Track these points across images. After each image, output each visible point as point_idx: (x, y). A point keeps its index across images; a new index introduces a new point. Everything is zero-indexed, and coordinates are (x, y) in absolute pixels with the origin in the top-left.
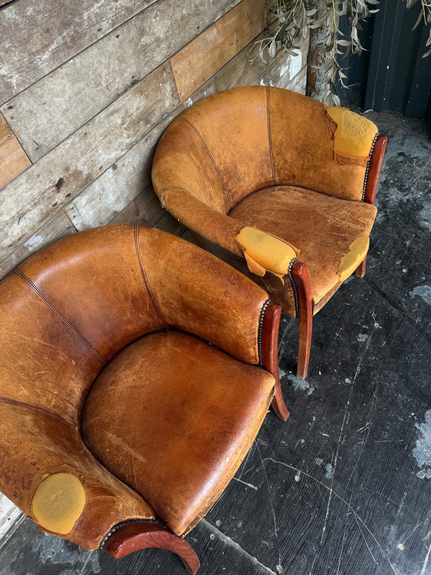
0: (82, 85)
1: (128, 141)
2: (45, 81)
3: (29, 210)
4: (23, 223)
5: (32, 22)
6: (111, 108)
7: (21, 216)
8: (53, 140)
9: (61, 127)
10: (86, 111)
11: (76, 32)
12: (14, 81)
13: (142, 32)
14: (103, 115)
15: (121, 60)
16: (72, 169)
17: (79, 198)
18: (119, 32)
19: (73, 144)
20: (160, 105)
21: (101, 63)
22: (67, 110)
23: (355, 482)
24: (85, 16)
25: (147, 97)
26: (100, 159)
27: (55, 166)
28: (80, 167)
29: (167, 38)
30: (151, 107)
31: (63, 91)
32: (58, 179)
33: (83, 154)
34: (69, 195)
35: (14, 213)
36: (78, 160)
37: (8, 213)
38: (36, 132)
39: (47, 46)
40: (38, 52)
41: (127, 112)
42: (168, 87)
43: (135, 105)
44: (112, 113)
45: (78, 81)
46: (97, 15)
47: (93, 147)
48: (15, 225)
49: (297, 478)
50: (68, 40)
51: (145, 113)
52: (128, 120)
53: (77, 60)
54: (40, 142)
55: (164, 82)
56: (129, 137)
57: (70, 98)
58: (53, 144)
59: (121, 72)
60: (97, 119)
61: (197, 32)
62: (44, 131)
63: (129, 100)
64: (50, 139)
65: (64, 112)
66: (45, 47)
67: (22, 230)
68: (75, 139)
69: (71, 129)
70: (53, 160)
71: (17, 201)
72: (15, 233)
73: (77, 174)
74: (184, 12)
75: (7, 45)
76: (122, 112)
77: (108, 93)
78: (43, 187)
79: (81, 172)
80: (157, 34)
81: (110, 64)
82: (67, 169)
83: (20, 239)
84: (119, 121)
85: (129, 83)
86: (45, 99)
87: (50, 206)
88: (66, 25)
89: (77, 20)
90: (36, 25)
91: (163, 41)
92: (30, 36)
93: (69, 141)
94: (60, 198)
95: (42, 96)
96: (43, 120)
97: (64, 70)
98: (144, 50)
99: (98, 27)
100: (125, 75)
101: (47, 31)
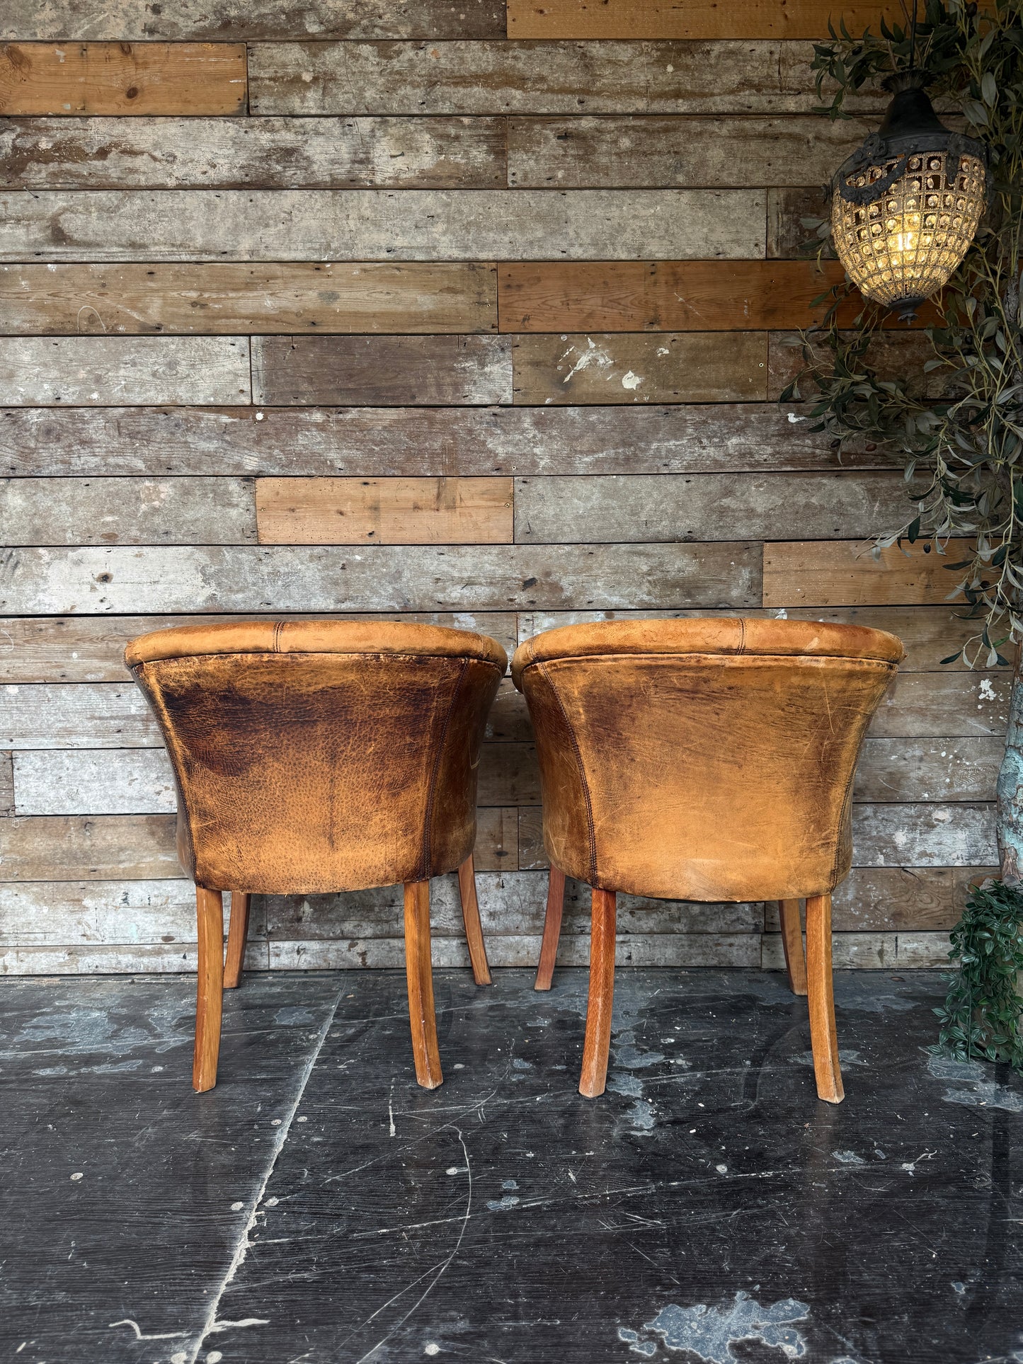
0: (614, 503)
1: (646, 598)
2: (574, 479)
3: (481, 584)
4: (466, 592)
5: (591, 427)
6: (641, 547)
7: (469, 583)
8: (549, 535)
9: (566, 529)
10: (605, 532)
11: (636, 455)
12: (542, 463)
13: (728, 493)
14: (624, 547)
15: (680, 506)
16: (553, 578)
17: (542, 614)
18: (692, 478)
19: (569, 554)
20: (721, 586)
21: (651, 496)
22: (582, 517)
23: (514, 1241)
24: (654, 445)
25: (702, 565)
26: (595, 592)
27: (536, 562)
28: (564, 582)
29: (767, 516)
30: (705, 581)
31: (588, 498)
32: (530, 577)
33: (577, 572)
34: (532, 602)
35: (466, 575)
36: (565, 574)
37: (460, 571)
38: (536, 517)
39: (594, 452)
40: (581, 452)
41: (661, 564)
42: (746, 574)
43: (678, 564)
44: (640, 554)
45: (611, 497)
46: (669, 451)
47: (593, 573)
48: (459, 587)
49: (452, 1171)
50: (621, 457)
51: (690, 582)
52: (659, 575)
53: (622, 479)
54: (535, 528)
55: (741, 563)
56: (649, 594)
57: (592, 508)
58: (547, 540)
59: (674, 519)
60: (614, 547)
61: (833, 534)
62: (544, 521)
63: (672, 553)
64: (546, 532)
65: (578, 517)
66: (592, 452)
67: (461, 598)
68: (577, 550)
69: (577, 538)
70: (537, 555)
71: (475, 566)
72: (453, 595)
73: (556, 588)
74: (814, 500)
75: (554, 433)
76: (654, 561)
77: (643, 528)
78: (509, 573)
79: (562, 589)
80: (752, 505)
81: (662, 502)
82: (548, 574)
83: (453, 604)
84: (645, 568)
85: (680, 535)
86: (563, 494)
87: (505, 598)
88: (625, 444)
89: (642, 445)
90: (593, 430)
91: (760, 516)
92: (582, 436)
93: (567, 548)
94: (521, 598)
95: (562, 490)
96: (550, 511)
97: (601, 480)
98: (723, 512)
99: (666, 461)
100: (678, 524)
101: (602, 440)
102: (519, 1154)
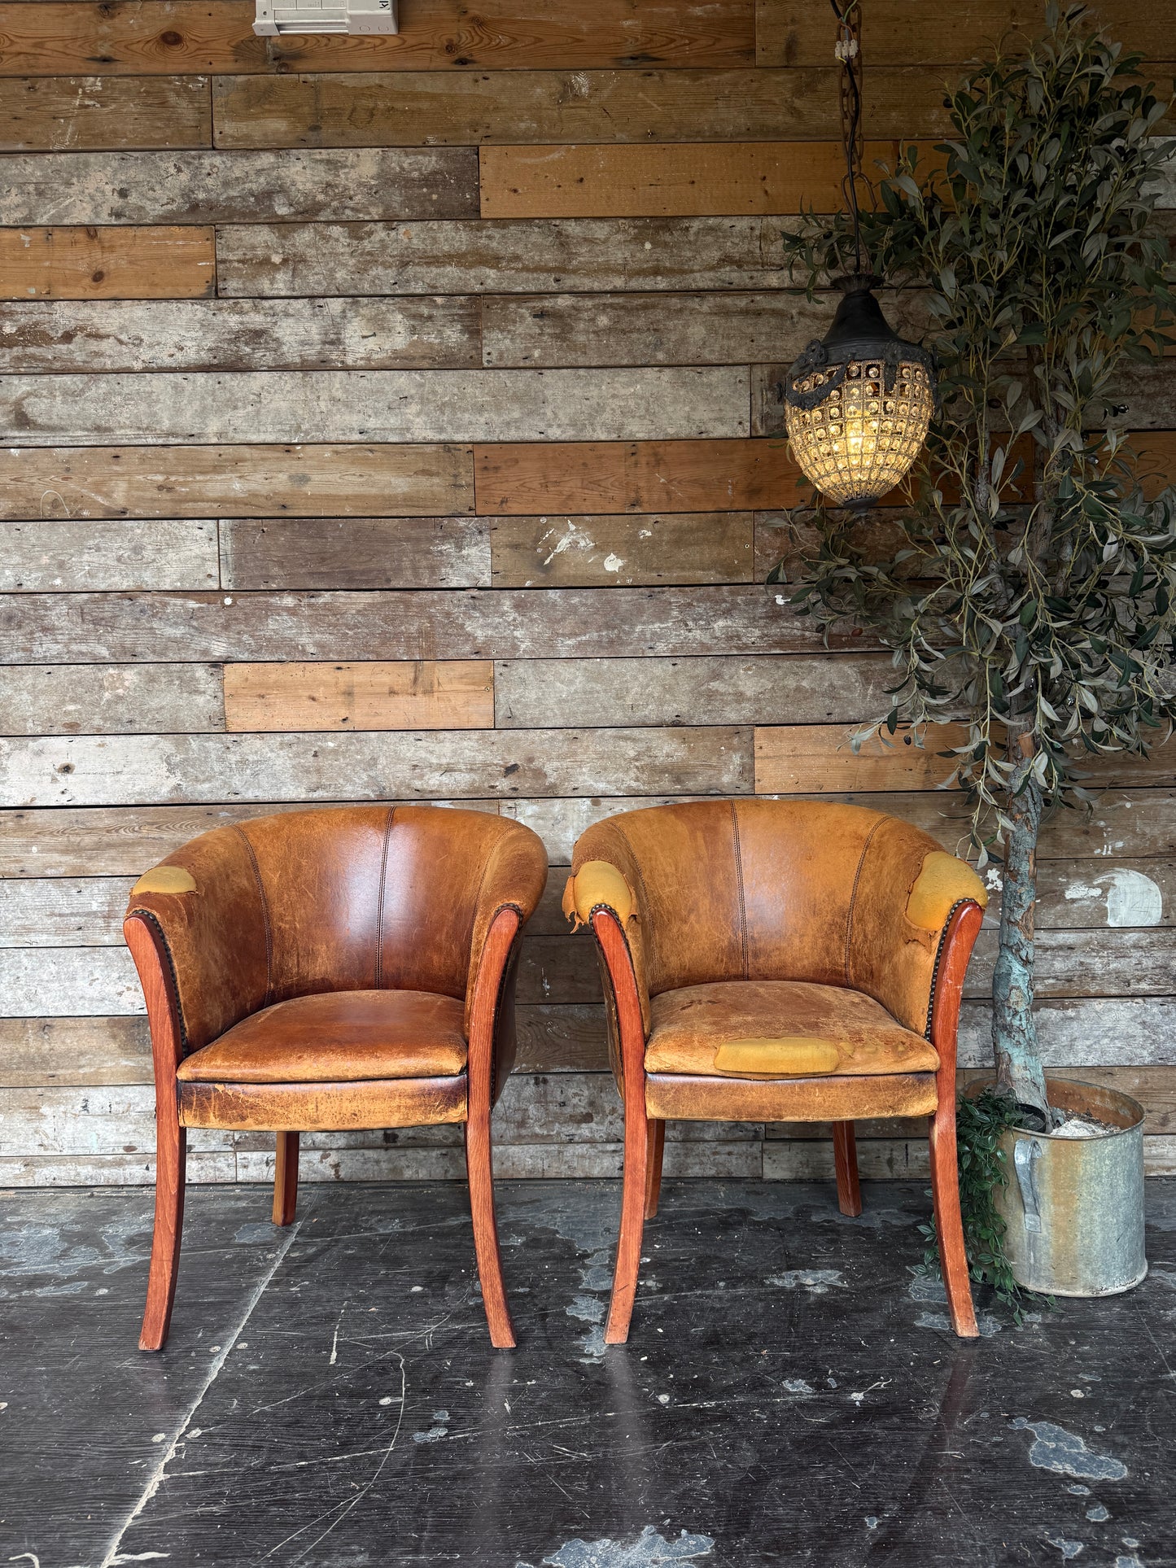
0: (598, 687)
1: (634, 784)
2: (556, 662)
3: (460, 771)
4: (445, 778)
5: (573, 610)
6: (627, 732)
7: (448, 770)
8: (531, 720)
9: (549, 713)
10: (590, 716)
11: (619, 637)
12: (523, 646)
13: (716, 676)
14: (610, 732)
15: (667, 689)
16: (536, 764)
17: (525, 802)
18: (678, 661)
19: (553, 739)
20: (712, 772)
21: (636, 679)
22: (566, 701)
24: (639, 628)
25: (691, 750)
26: (581, 778)
27: (518, 747)
28: (548, 768)
29: (757, 700)
30: (694, 767)
31: (571, 682)
32: (513, 762)
33: (560, 757)
34: (515, 789)
35: (444, 761)
36: (549, 760)
37: (438, 757)
38: (517, 702)
39: (576, 635)
40: (563, 635)
41: (649, 749)
42: (736, 759)
43: (666, 749)
44: (626, 738)
45: (596, 680)
46: (654, 634)
47: (578, 758)
48: (437, 774)
49: (385, 1401)
50: (605, 640)
51: (679, 768)
52: (646, 760)
53: (606, 662)
54: (517, 713)
55: (731, 748)
56: (637, 780)
57: (576, 692)
58: (529, 725)
59: (661, 702)
60: (600, 731)
61: (825, 719)
62: (526, 705)
63: (660, 738)
64: (528, 716)
65: (560, 701)
66: (573, 635)
67: (440, 785)
68: (560, 735)
69: (560, 723)
70: (519, 740)
71: (454, 752)
72: (431, 782)
73: (539, 774)
74: (804, 684)
75: (535, 616)
76: (641, 746)
77: (630, 713)
78: (490, 759)
79: (545, 776)
80: (741, 689)
81: (648, 685)
82: (531, 760)
83: (432, 792)
84: (632, 753)
85: (668, 718)
86: (545, 678)
87: (486, 785)
88: (608, 626)
89: (626, 628)
90: (575, 613)
91: (749, 700)
92: (563, 619)
93: (550, 733)
94: (504, 784)
95: (544, 673)
96: (532, 695)
97: (584, 663)
98: (711, 695)
99: (651, 644)
100: (666, 708)
101: (585, 623)
102: (458, 1383)
